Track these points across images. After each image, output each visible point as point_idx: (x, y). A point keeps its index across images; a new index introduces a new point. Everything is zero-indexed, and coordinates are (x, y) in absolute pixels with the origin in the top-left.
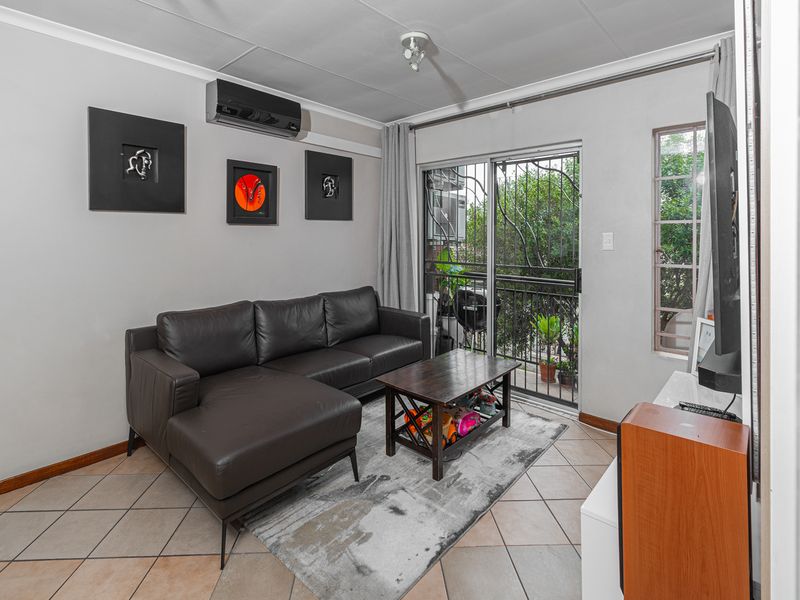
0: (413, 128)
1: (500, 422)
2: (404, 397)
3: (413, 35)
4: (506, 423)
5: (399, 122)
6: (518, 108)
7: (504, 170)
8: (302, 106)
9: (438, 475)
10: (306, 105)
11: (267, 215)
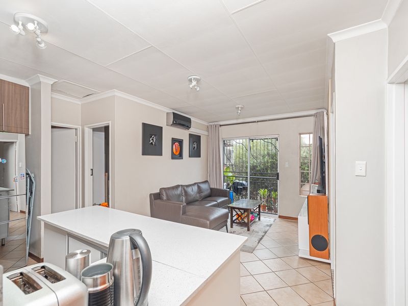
0: (220, 126)
1: (258, 219)
2: (237, 210)
3: (240, 106)
4: (259, 219)
5: (216, 123)
6: (259, 123)
7: (252, 141)
8: (192, 119)
9: (248, 230)
10: (193, 119)
11: (180, 156)
